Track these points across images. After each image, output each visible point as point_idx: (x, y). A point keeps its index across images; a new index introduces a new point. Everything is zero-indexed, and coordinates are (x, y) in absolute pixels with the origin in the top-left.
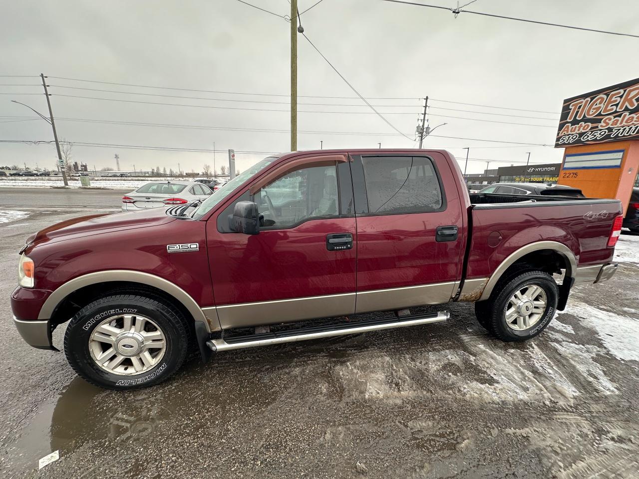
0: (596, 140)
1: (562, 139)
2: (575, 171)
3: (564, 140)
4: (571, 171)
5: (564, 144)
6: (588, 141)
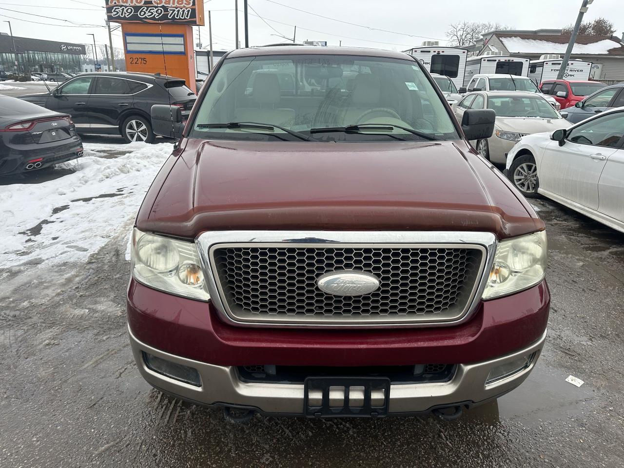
0: (154, 18)
1: (114, 11)
2: (143, 56)
3: (118, 13)
4: (138, 56)
5: (119, 18)
6: (146, 18)
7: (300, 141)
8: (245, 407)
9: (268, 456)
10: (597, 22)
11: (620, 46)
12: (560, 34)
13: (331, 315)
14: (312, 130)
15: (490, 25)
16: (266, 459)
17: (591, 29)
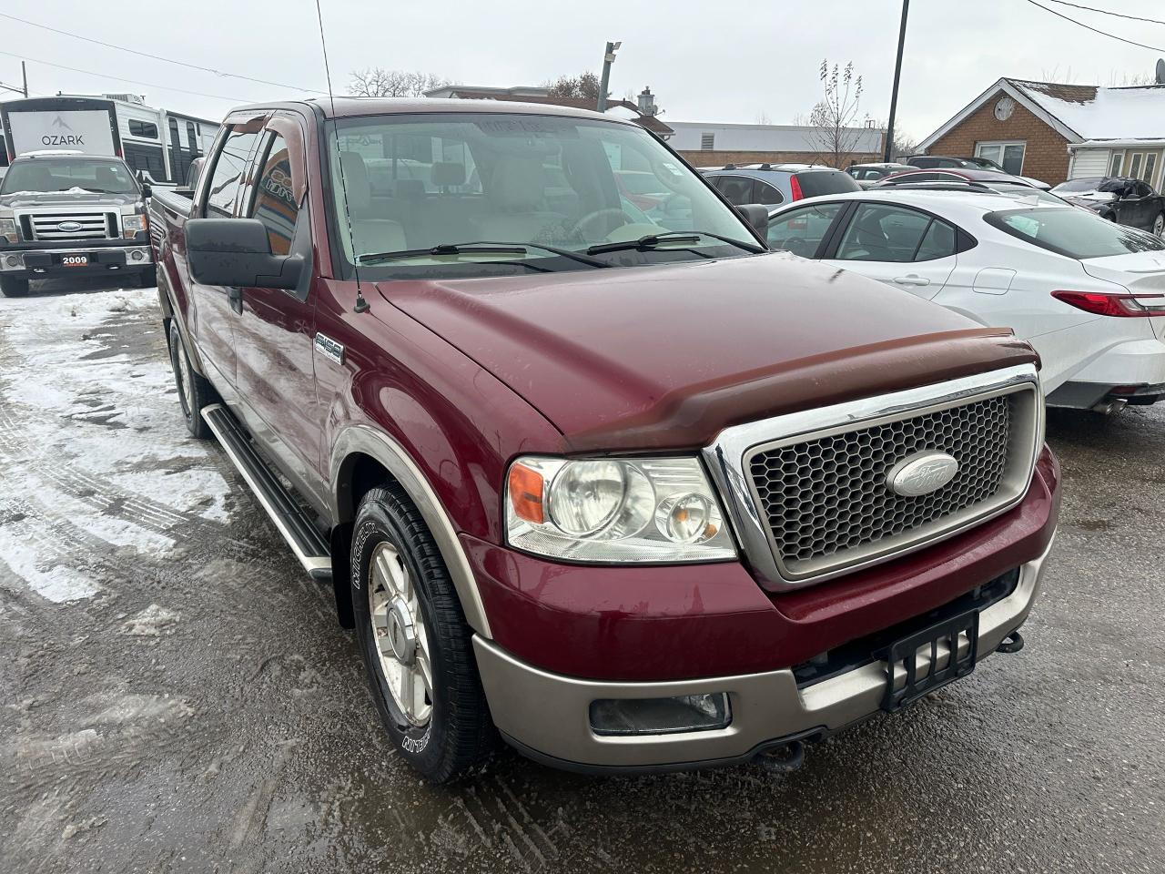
7: (589, 269)
8: (806, 733)
9: (762, 827)
10: (584, 79)
11: (639, 117)
12: (546, 96)
13: (900, 533)
14: (592, 249)
15: (420, 77)
16: (766, 833)
17: (578, 89)
